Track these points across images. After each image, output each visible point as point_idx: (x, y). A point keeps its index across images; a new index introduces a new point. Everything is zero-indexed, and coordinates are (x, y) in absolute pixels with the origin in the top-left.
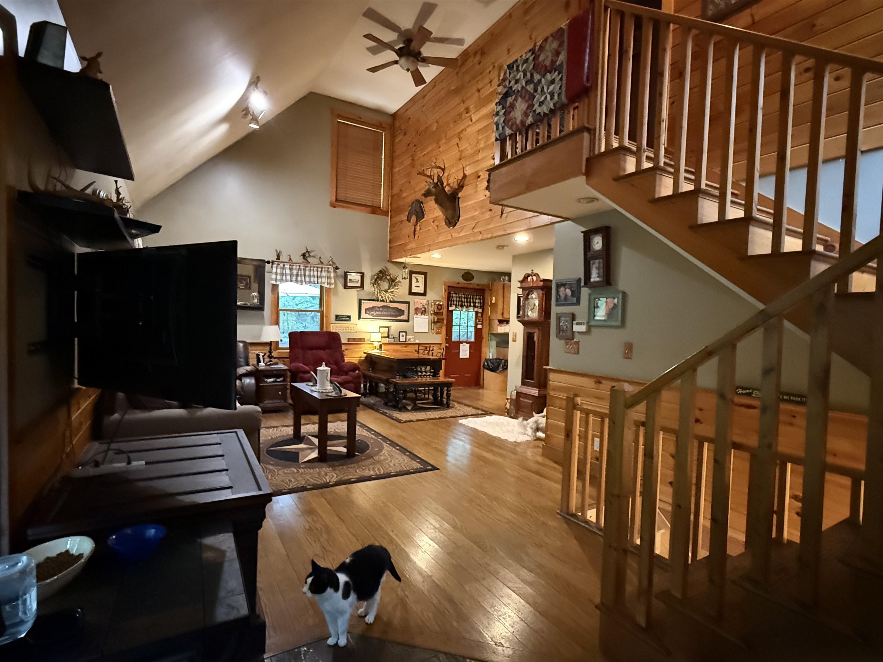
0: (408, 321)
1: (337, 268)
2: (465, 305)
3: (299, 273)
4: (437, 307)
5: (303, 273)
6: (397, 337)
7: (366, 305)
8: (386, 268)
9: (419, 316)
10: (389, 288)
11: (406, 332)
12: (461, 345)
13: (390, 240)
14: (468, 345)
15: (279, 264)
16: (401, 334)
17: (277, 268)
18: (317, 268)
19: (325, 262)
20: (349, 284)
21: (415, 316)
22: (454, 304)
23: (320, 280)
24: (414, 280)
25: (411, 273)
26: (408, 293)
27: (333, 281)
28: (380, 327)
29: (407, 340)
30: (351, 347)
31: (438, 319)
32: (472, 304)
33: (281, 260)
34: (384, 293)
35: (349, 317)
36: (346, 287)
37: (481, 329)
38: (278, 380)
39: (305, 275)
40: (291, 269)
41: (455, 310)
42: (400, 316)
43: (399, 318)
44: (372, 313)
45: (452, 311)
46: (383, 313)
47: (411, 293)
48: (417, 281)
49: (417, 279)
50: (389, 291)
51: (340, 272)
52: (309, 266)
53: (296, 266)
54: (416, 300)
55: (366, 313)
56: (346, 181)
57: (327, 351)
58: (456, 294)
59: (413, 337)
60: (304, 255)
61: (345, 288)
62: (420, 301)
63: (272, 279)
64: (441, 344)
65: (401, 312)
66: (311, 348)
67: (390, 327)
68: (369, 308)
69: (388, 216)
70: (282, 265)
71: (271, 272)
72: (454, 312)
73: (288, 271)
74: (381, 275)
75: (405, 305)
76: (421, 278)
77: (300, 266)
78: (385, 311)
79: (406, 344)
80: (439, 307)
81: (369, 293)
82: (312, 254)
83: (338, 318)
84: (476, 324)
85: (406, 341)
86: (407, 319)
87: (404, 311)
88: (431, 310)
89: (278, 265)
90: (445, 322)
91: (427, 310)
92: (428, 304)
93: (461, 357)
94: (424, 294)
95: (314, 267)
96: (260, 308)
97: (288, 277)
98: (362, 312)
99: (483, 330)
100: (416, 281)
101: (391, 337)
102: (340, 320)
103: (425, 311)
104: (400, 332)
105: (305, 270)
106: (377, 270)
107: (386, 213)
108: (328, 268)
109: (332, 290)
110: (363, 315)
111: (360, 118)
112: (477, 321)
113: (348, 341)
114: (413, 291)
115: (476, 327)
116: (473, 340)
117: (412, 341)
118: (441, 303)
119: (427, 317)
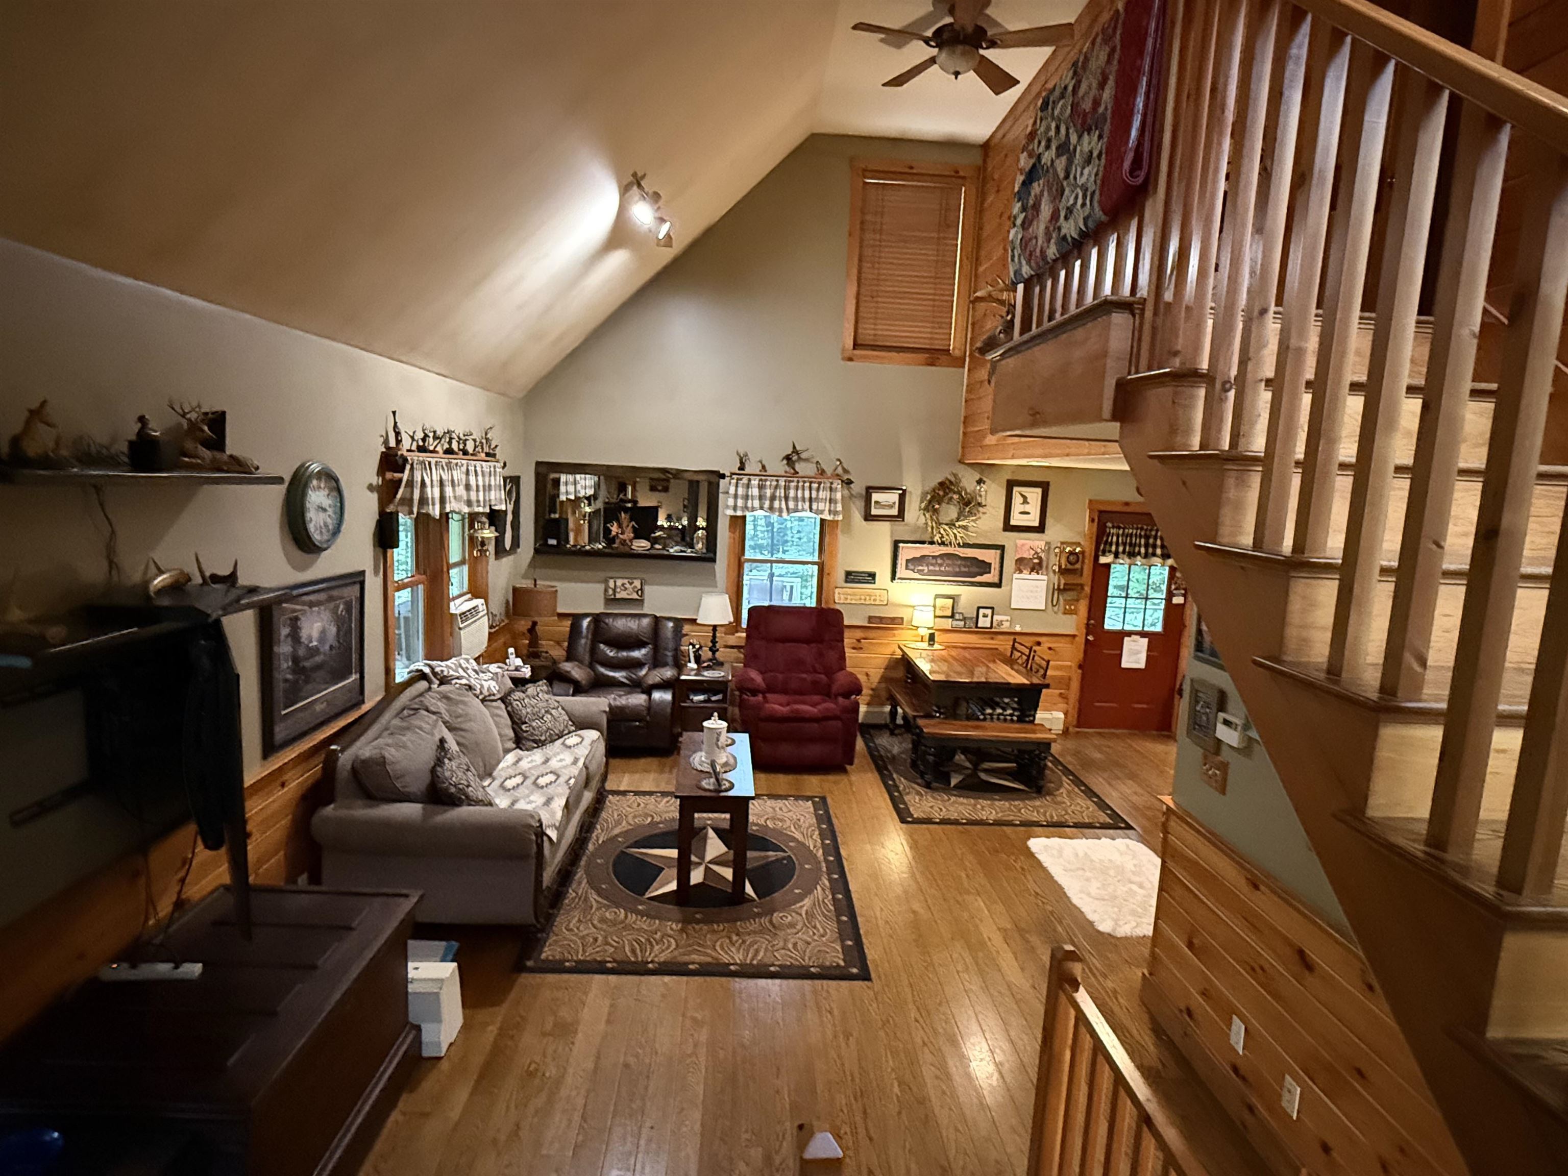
0: (998, 585)
1: (849, 482)
2: (1139, 553)
3: (778, 494)
4: (1068, 558)
5: (783, 495)
6: (971, 618)
7: (907, 552)
8: (955, 475)
9: (1025, 575)
10: (958, 520)
11: (992, 608)
12: (1126, 639)
13: (965, 417)
14: (1146, 640)
15: (741, 479)
16: (982, 611)
17: (737, 486)
18: (811, 483)
19: (829, 471)
20: (874, 512)
21: (1016, 576)
22: (1110, 551)
23: (814, 506)
24: (1017, 500)
25: (1011, 485)
26: (1001, 525)
27: (839, 507)
28: (937, 596)
29: (995, 624)
30: (871, 634)
31: (1065, 584)
32: (1159, 551)
33: (747, 471)
34: (946, 527)
35: (873, 575)
36: (868, 517)
37: (1182, 606)
38: (713, 698)
39: (787, 498)
40: (761, 487)
41: (1114, 563)
42: (981, 575)
43: (979, 579)
44: (920, 568)
45: (1108, 566)
46: (943, 569)
47: (1008, 527)
48: (1025, 501)
49: (1025, 497)
50: (957, 524)
51: (858, 487)
52: (796, 479)
53: (771, 481)
54: (1019, 542)
55: (907, 568)
56: (877, 302)
57: (813, 645)
58: (1119, 528)
59: (1009, 618)
60: (788, 458)
61: (866, 519)
62: (1030, 543)
63: (727, 507)
64: (1074, 636)
65: (985, 567)
66: (785, 640)
67: (959, 596)
68: (914, 558)
69: (963, 367)
70: (745, 480)
71: (727, 493)
72: (1113, 566)
73: (755, 491)
74: (941, 493)
75: (993, 551)
76: (1034, 495)
77: (777, 481)
78: (948, 565)
79: (989, 632)
80: (1071, 558)
81: (917, 528)
82: (803, 456)
83: (851, 577)
84: (1170, 595)
85: (991, 627)
86: (996, 580)
87: (990, 564)
88: (1054, 562)
89: (738, 479)
90: (1087, 589)
91: (1044, 564)
92: (1048, 550)
93: (1124, 665)
94: (1041, 529)
95: (804, 482)
96: (709, 557)
97: (756, 503)
98: (899, 566)
99: (1188, 611)
100: (1021, 500)
101: (957, 616)
102: (853, 581)
103: (1040, 565)
104: (979, 608)
105: (787, 488)
106: (934, 482)
107: (959, 362)
108: (832, 483)
109: (840, 524)
110: (901, 571)
111: (911, 168)
112: (1173, 587)
113: (869, 622)
114: (1013, 522)
115: (1169, 599)
116: (1159, 628)
117: (1005, 627)
118: (1078, 550)
119: (1045, 577)
